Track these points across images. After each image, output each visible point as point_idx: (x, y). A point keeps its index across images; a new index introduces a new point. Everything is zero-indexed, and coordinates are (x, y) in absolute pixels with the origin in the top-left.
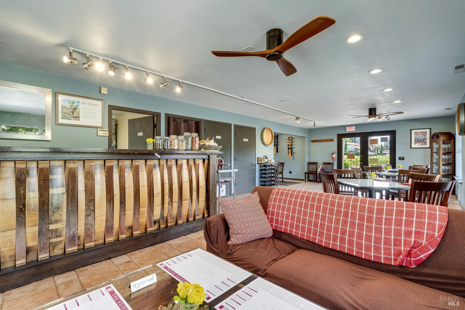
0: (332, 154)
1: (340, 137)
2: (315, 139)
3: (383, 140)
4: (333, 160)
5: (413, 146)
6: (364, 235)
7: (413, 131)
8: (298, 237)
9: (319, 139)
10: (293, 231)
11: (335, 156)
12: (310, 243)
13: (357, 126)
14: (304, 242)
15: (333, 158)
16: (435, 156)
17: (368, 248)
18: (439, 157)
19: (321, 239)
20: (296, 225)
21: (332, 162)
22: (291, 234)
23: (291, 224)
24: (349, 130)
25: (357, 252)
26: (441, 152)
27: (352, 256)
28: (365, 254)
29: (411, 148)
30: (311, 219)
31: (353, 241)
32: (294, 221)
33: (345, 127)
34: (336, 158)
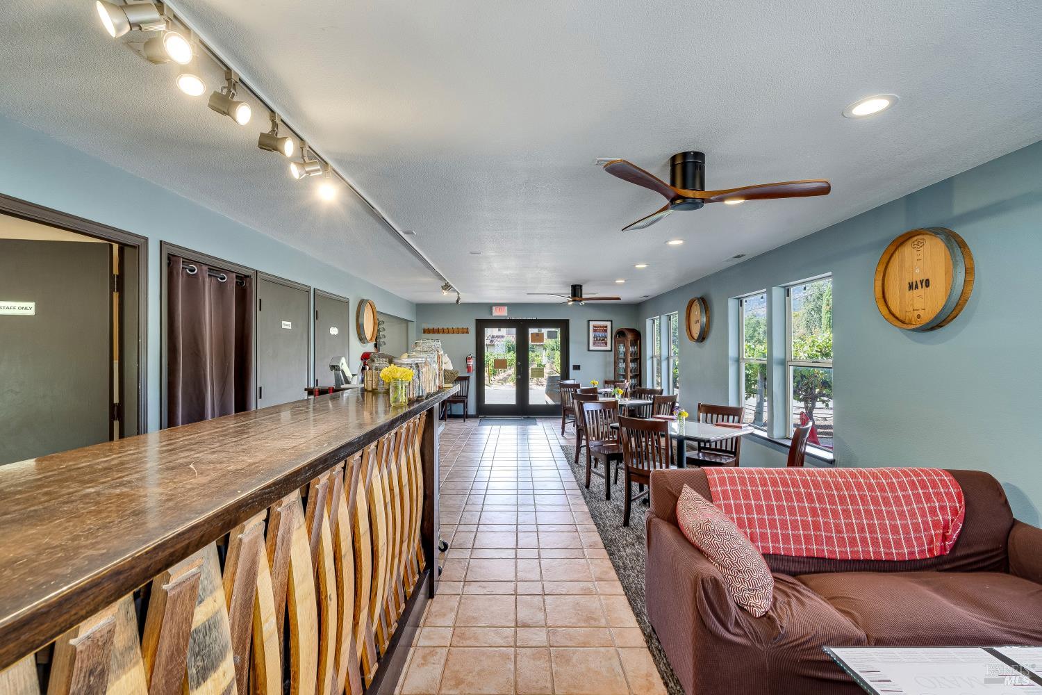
0: (468, 359)
1: (482, 325)
2: (431, 327)
3: (551, 336)
4: (469, 371)
5: (592, 348)
6: (888, 527)
7: (591, 322)
8: (792, 556)
9: (441, 327)
10: (779, 548)
11: (472, 363)
12: (815, 561)
13: (512, 306)
14: (802, 562)
15: (468, 368)
16: (622, 365)
17: (898, 544)
18: (627, 366)
19: (831, 548)
20: (782, 534)
21: (466, 375)
22: (777, 555)
23: (772, 536)
24: (499, 313)
25: (886, 554)
26: (629, 358)
27: (881, 561)
28: (896, 553)
29: (589, 350)
30: (804, 518)
31: (877, 538)
32: (777, 529)
33: (490, 306)
34: (474, 368)
